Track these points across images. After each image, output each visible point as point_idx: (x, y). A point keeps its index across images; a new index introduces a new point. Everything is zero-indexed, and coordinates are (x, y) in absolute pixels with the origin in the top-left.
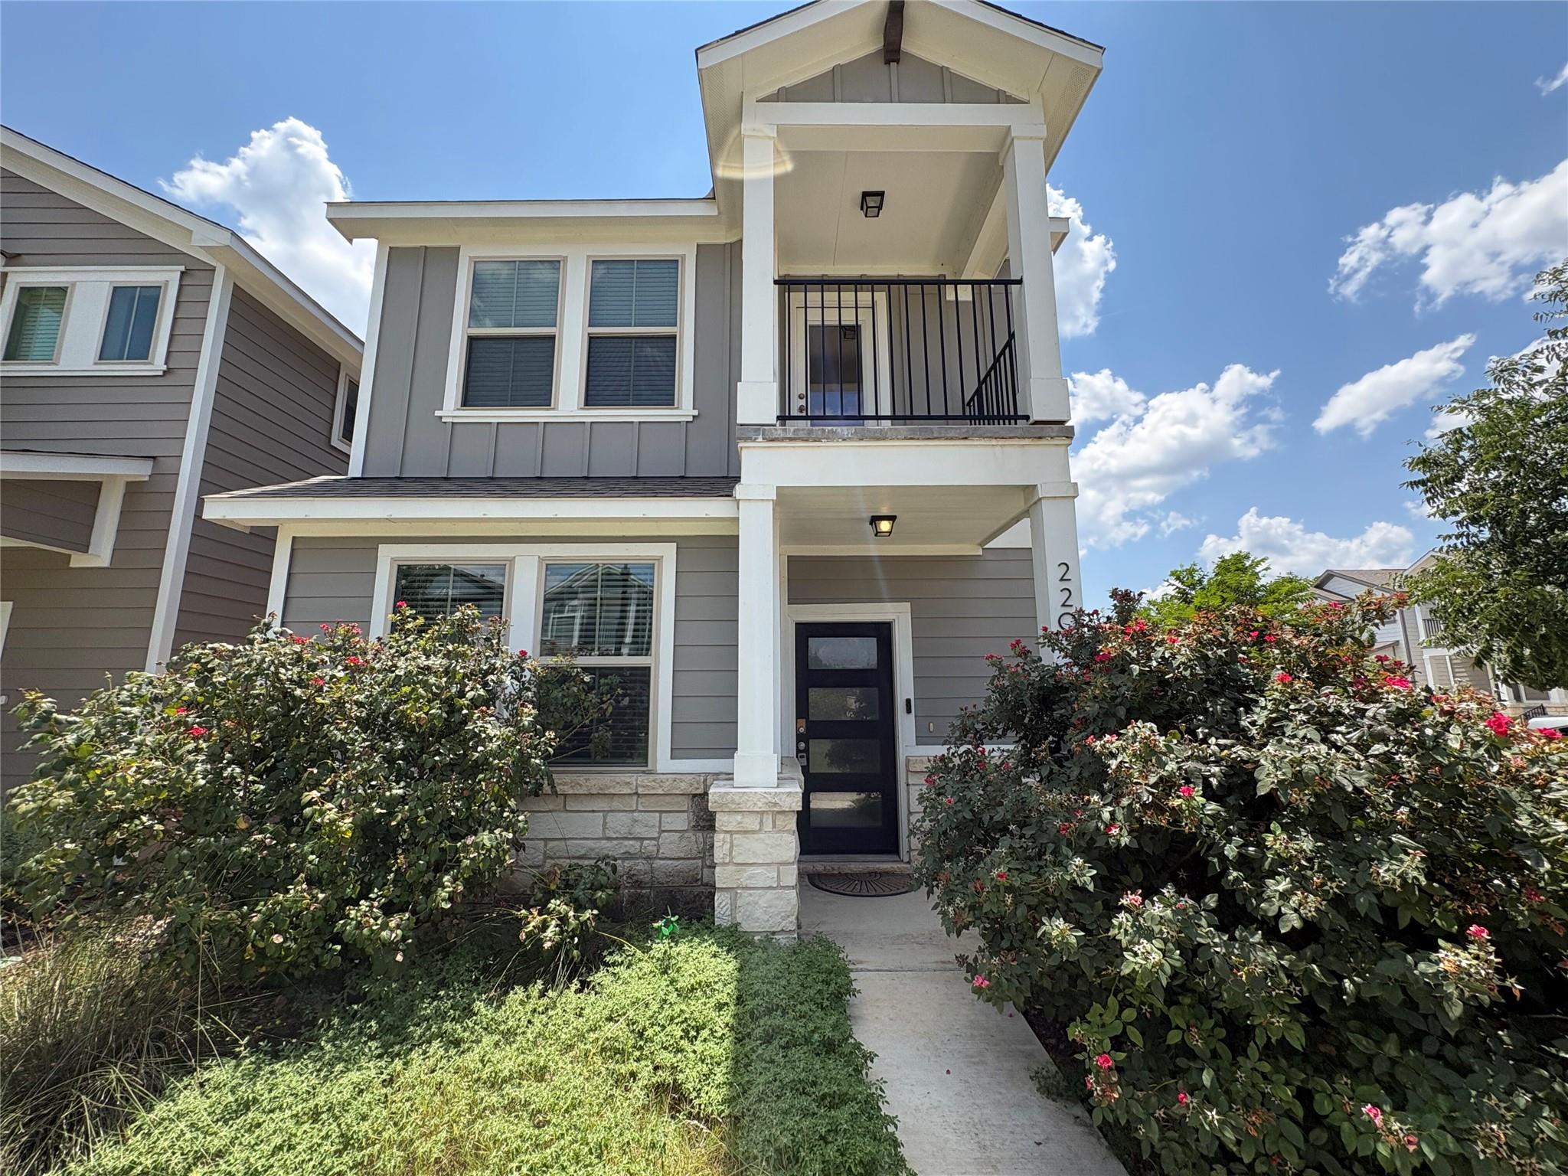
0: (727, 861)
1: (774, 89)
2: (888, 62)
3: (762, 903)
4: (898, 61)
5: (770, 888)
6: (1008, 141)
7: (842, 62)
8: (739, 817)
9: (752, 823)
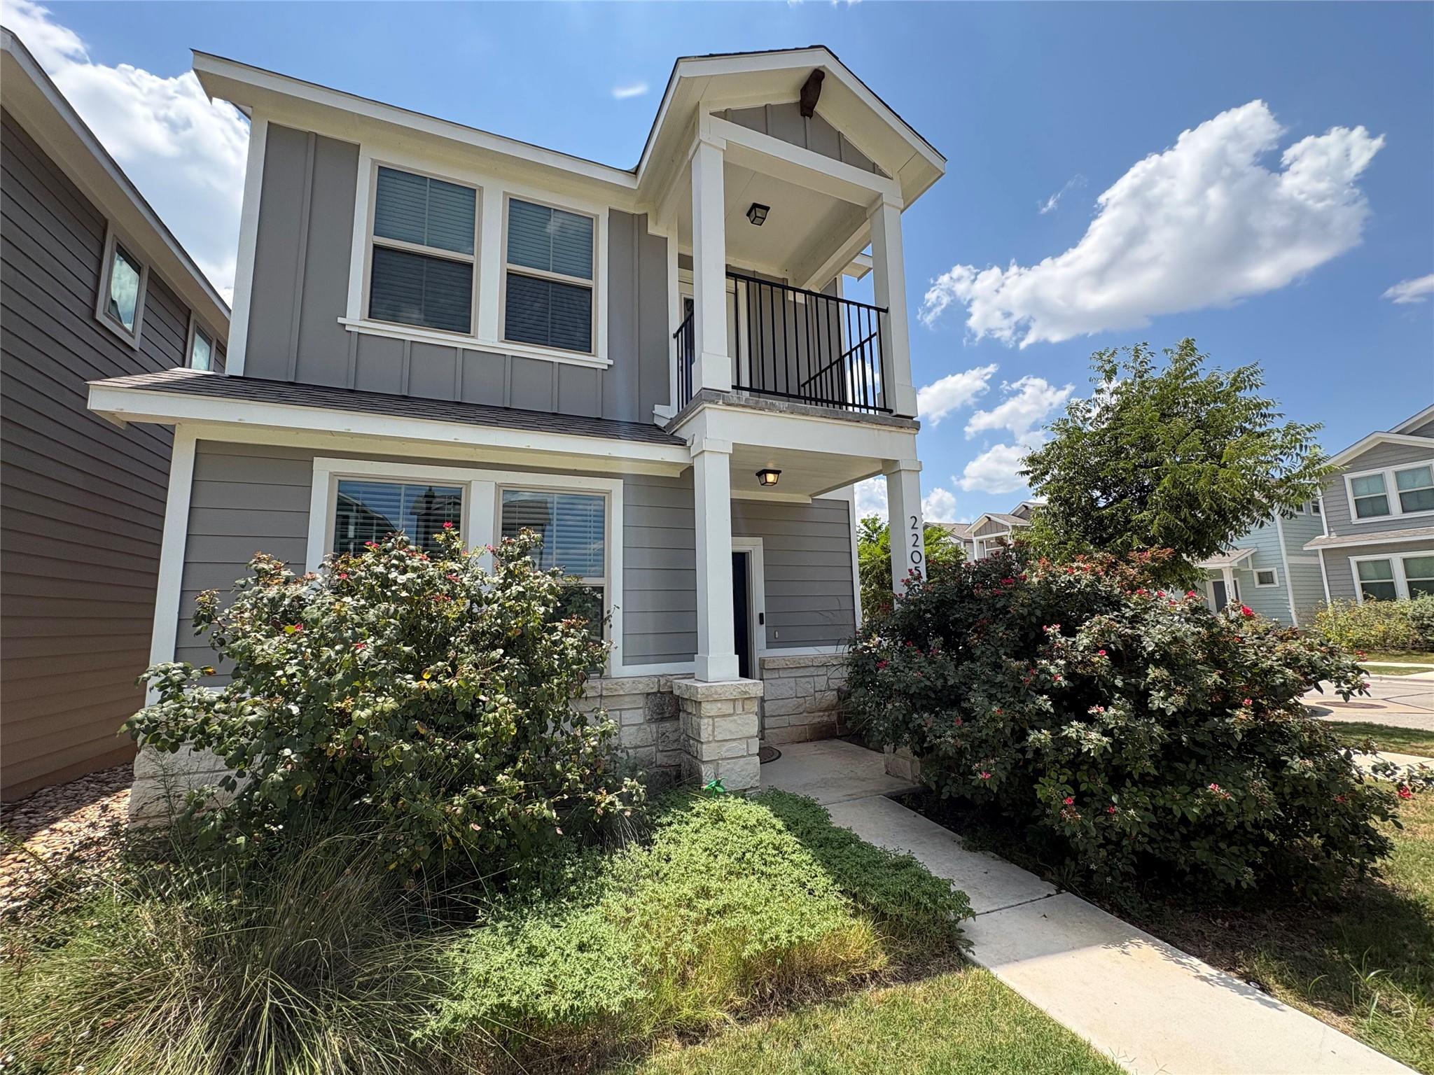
0: (711, 739)
1: (723, 108)
2: (803, 115)
3: (737, 768)
4: (811, 117)
5: (743, 756)
6: (879, 203)
7: (773, 103)
8: (719, 705)
9: (728, 708)
